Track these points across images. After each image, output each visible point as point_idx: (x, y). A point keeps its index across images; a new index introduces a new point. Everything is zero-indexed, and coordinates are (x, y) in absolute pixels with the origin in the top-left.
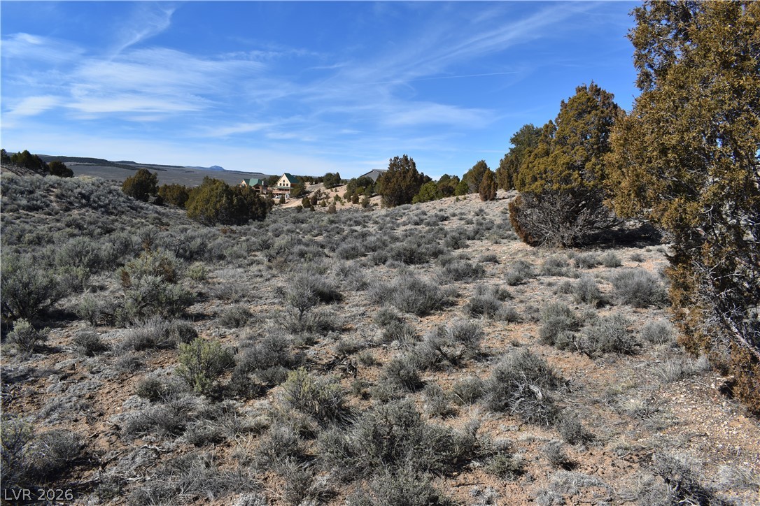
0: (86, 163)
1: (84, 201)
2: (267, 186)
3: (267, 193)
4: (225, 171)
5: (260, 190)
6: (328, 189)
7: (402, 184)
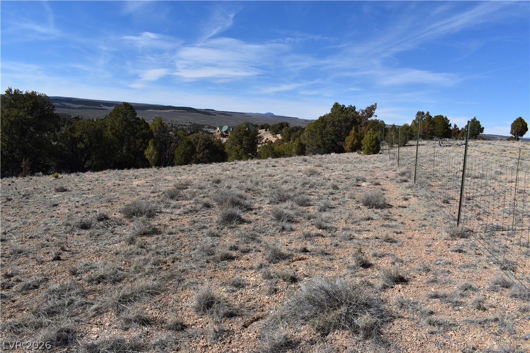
0: (181, 111)
4: (275, 116)
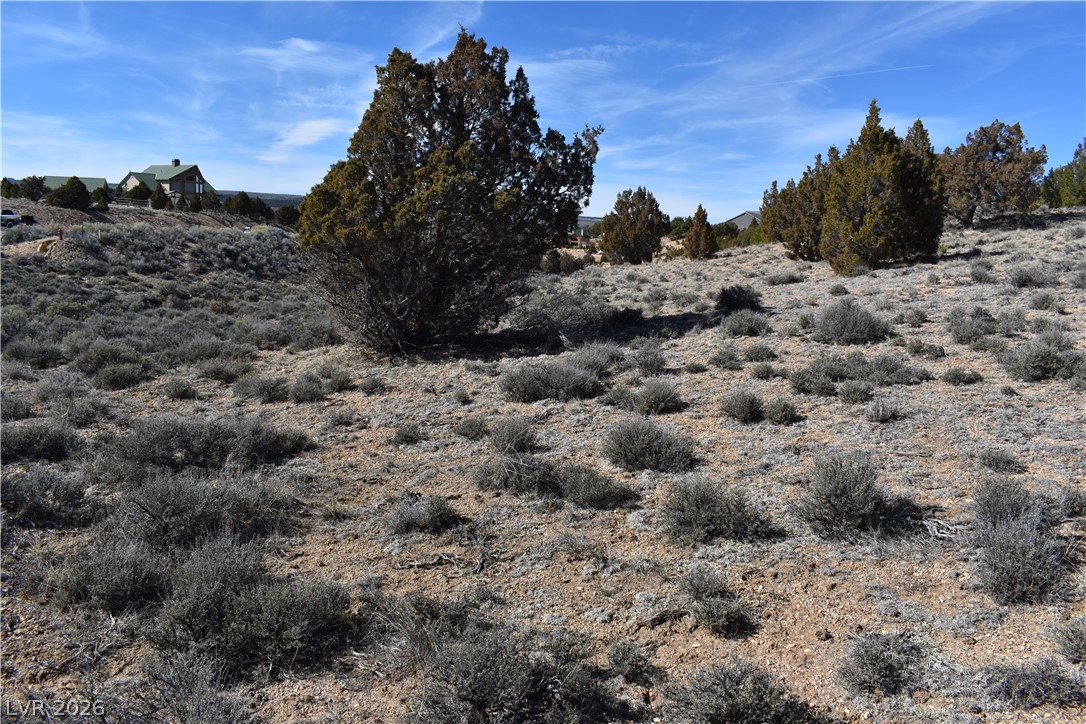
1: (228, 260)
2: (588, 237)
3: (587, 247)
5: (579, 242)
6: (672, 240)
7: (628, 233)
